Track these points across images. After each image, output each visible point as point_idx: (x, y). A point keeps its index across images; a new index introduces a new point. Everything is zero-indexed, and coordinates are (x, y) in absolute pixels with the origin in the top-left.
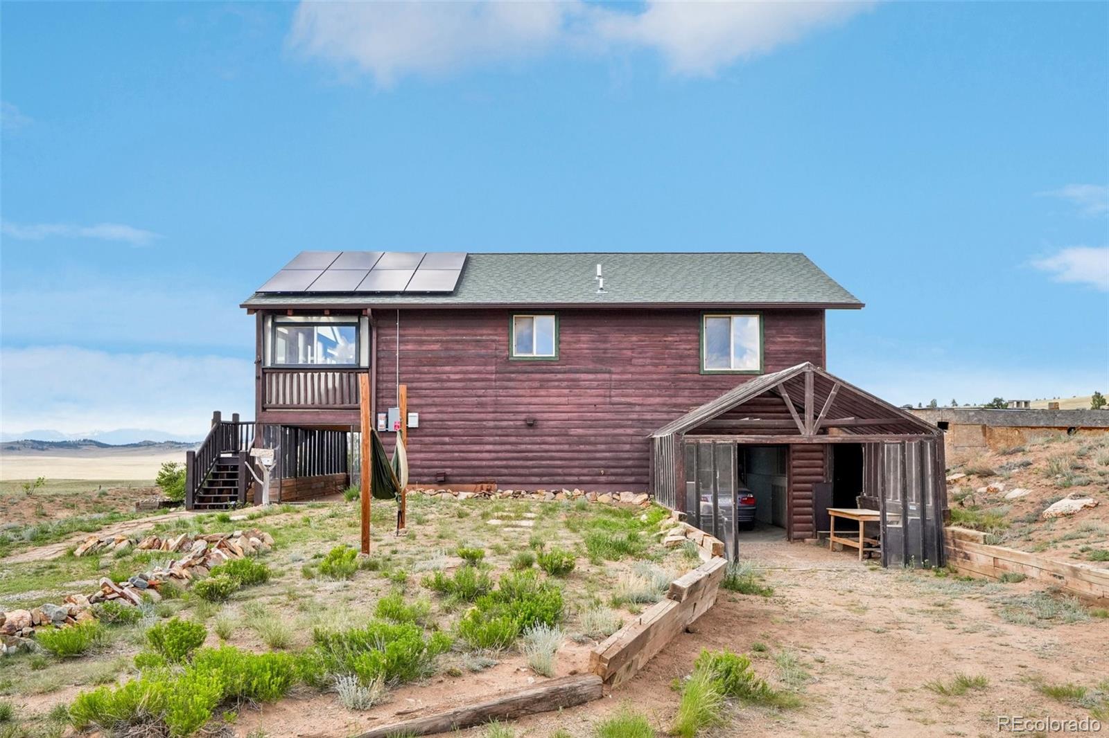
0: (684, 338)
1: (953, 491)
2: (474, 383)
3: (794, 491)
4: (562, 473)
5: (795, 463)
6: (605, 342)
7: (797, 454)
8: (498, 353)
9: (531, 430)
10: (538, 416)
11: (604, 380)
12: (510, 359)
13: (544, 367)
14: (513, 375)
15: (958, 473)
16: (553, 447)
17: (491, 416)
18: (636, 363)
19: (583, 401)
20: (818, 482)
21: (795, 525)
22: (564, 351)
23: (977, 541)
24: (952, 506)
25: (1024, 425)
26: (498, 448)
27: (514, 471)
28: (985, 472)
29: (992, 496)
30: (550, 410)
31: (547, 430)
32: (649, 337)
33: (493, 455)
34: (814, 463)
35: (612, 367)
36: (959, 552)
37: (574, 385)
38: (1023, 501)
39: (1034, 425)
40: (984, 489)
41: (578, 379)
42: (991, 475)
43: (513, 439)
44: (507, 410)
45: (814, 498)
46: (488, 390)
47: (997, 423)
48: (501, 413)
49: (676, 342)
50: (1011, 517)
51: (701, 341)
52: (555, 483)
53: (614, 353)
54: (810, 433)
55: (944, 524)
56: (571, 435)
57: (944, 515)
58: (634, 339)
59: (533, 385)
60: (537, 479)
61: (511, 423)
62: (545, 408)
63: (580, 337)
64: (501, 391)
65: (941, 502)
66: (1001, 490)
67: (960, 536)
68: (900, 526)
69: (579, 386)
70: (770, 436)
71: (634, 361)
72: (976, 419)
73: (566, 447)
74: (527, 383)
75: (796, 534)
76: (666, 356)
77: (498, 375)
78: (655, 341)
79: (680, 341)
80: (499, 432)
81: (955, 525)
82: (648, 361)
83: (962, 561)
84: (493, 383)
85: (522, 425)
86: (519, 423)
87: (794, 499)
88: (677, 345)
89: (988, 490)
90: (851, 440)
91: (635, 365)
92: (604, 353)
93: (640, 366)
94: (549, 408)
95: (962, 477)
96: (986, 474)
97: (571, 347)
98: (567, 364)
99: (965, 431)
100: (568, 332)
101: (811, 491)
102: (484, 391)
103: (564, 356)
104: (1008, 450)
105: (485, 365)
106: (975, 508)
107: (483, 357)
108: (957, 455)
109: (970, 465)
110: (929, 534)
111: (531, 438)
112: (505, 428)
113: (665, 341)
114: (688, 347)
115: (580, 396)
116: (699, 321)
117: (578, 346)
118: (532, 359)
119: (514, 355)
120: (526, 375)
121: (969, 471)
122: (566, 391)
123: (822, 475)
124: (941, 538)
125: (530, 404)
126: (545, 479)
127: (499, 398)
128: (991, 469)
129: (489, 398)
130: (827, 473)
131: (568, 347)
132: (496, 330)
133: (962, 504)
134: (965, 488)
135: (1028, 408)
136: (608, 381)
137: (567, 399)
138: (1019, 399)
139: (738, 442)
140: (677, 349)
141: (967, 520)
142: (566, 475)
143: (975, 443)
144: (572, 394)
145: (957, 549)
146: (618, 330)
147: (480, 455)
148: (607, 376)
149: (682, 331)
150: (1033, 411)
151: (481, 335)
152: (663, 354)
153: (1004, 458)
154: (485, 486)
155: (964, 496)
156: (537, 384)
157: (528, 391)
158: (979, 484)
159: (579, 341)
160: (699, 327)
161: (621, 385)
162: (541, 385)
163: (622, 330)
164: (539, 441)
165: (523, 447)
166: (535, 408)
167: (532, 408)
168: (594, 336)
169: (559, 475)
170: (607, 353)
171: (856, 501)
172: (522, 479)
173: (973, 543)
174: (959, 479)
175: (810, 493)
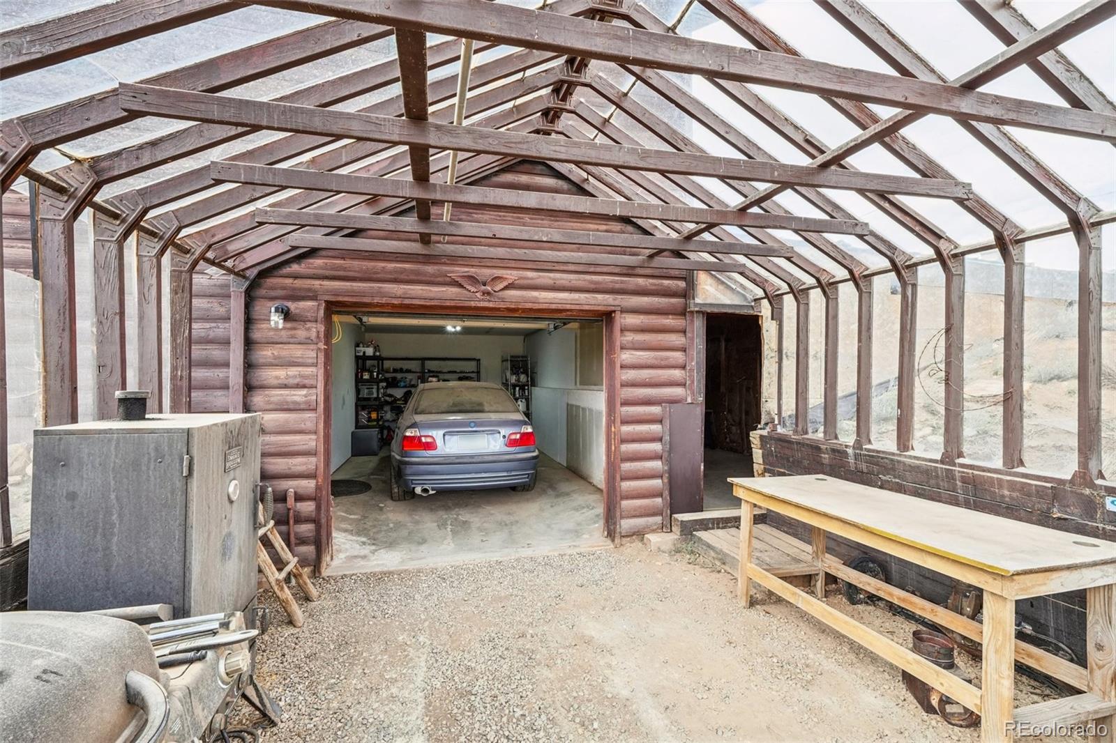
3: (624, 422)
5: (626, 357)
7: (629, 337)
20: (673, 402)
21: (625, 503)
34: (667, 358)
45: (667, 438)
75: (627, 524)
87: (623, 441)
101: (660, 421)
123: (684, 385)
130: (693, 382)
171: (749, 442)
175: (656, 428)
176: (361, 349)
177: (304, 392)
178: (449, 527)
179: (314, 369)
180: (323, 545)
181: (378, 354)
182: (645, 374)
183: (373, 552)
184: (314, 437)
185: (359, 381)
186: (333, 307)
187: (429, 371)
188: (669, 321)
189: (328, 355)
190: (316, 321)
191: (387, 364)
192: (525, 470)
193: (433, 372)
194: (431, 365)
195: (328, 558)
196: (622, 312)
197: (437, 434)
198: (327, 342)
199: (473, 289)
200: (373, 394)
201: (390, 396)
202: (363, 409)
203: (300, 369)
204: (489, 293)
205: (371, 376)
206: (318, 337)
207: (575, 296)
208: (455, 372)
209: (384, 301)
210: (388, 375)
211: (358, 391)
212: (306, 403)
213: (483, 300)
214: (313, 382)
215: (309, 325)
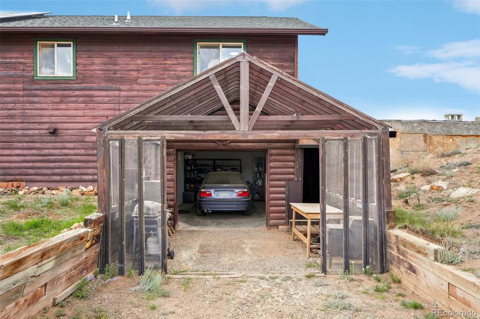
0: (181, 61)
1: (399, 188)
2: (5, 99)
3: (271, 187)
4: (78, 173)
5: (272, 164)
6: (115, 64)
7: (273, 157)
8: (25, 73)
9: (53, 138)
10: (59, 126)
11: (115, 96)
12: (35, 78)
13: (64, 85)
14: (37, 92)
15: (404, 172)
16: (72, 152)
17: (20, 126)
18: (141, 82)
19: (96, 113)
20: (290, 180)
21: (271, 215)
22: (81, 72)
23: (426, 255)
24: (396, 204)
25: (457, 134)
26: (25, 152)
27: (39, 171)
28: (427, 171)
29: (436, 195)
30: (70, 121)
31: (66, 137)
32: (151, 60)
33: (21, 158)
34: (288, 164)
35: (120, 85)
36: (402, 260)
37: (89, 100)
38: (472, 201)
39: (465, 134)
40: (427, 187)
41: (92, 95)
42: (434, 174)
43: (38, 145)
44: (33, 121)
45: (287, 193)
46: (17, 105)
47: (436, 132)
48: (28, 123)
49: (175, 64)
50: (462, 221)
51: (195, 63)
52: (73, 181)
53: (122, 74)
54: (245, 128)
55: (388, 226)
56: (87, 142)
57: (388, 217)
58: (139, 62)
59: (55, 100)
60: (58, 178)
61: (37, 132)
62: (65, 119)
63: (94, 60)
64: (28, 105)
65: (384, 202)
66: (445, 188)
67: (405, 243)
68: (341, 226)
69: (93, 101)
70: (202, 132)
71: (139, 81)
72: (419, 129)
73: (83, 152)
74: (49, 98)
75: (272, 222)
76: (166, 76)
77: (25, 92)
78: (157, 64)
79: (178, 64)
80: (26, 139)
81: (400, 228)
82: (151, 80)
83: (406, 272)
84: (21, 99)
85: (45, 133)
86: (43, 132)
88: (175, 67)
89: (432, 188)
90: (289, 136)
91: (139, 84)
92: (114, 74)
93: (145, 84)
94: (68, 119)
95: (407, 176)
96: (428, 173)
97: (87, 68)
98: (83, 83)
99: (410, 138)
100: (83, 56)
101: (285, 187)
102: (13, 105)
103: (81, 76)
104: (445, 153)
105: (14, 83)
106: (419, 206)
107: (11, 77)
108: (402, 158)
109: (415, 166)
110: (371, 237)
111: (53, 144)
112: (30, 136)
113: (165, 64)
114: (184, 69)
115: (93, 109)
116: (194, 48)
117: (92, 68)
118: (54, 78)
119: (38, 75)
120: (49, 92)
121: (413, 171)
122: (82, 105)
123: (294, 174)
124: (384, 241)
125: (52, 116)
126: (65, 178)
127: (26, 111)
128: (433, 168)
129: (18, 111)
130: (297, 173)
131: (83, 69)
132: (23, 54)
133: (406, 202)
134: (409, 186)
135: (460, 120)
136: (117, 96)
137: (83, 111)
138: (453, 113)
139: (166, 138)
140: (175, 71)
141: (412, 222)
142: (82, 174)
143: (417, 148)
144: (88, 107)
145: (401, 257)
146: (125, 55)
147: (10, 158)
148: (117, 93)
149: (179, 55)
150: (465, 123)
151: (11, 58)
152: (162, 74)
153: (443, 160)
154: (15, 184)
155: (408, 193)
156: (58, 99)
157: (51, 105)
158: (422, 183)
159: (93, 64)
160: (193, 53)
161: (128, 100)
162: (61, 100)
163: (128, 55)
164: (60, 146)
165: (46, 152)
166: (56, 119)
167: (54, 119)
168: (106, 60)
169: (77, 174)
170: (117, 74)
172: (46, 178)
173: (420, 256)
174: (404, 178)
175: (283, 189)
176: (187, 156)
177: (170, 176)
178: (215, 223)
179: (173, 169)
180: (176, 221)
181: (194, 158)
182: (279, 170)
183: (190, 227)
184: (173, 189)
185: (186, 171)
186: (178, 150)
187: (217, 165)
188: (288, 151)
189: (177, 164)
190: (174, 155)
191: (198, 162)
192: (245, 205)
193: (219, 166)
194: (218, 163)
195: (177, 226)
196: (270, 149)
197: (212, 191)
198: (177, 161)
199: (219, 143)
200: (191, 176)
201: (200, 177)
202: (188, 183)
203: (169, 169)
204: (224, 145)
205: (191, 168)
206: (174, 159)
207: (254, 144)
208: (229, 166)
209: (192, 148)
210: (198, 167)
211: (185, 175)
212: (171, 179)
213: (223, 147)
214: (173, 173)
215: (172, 156)
